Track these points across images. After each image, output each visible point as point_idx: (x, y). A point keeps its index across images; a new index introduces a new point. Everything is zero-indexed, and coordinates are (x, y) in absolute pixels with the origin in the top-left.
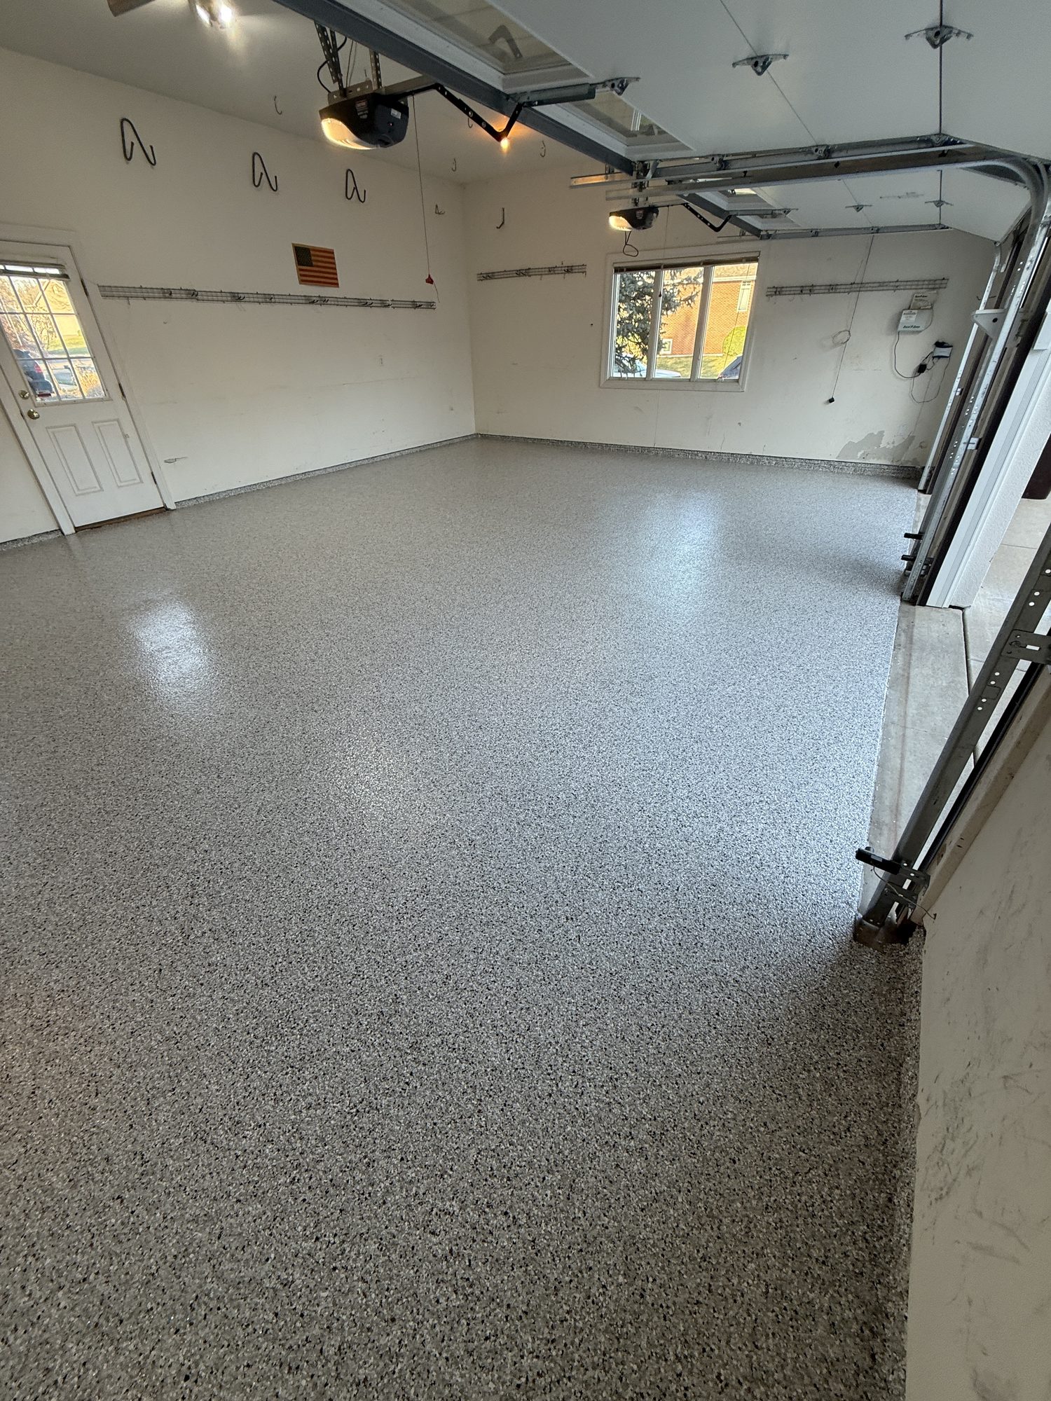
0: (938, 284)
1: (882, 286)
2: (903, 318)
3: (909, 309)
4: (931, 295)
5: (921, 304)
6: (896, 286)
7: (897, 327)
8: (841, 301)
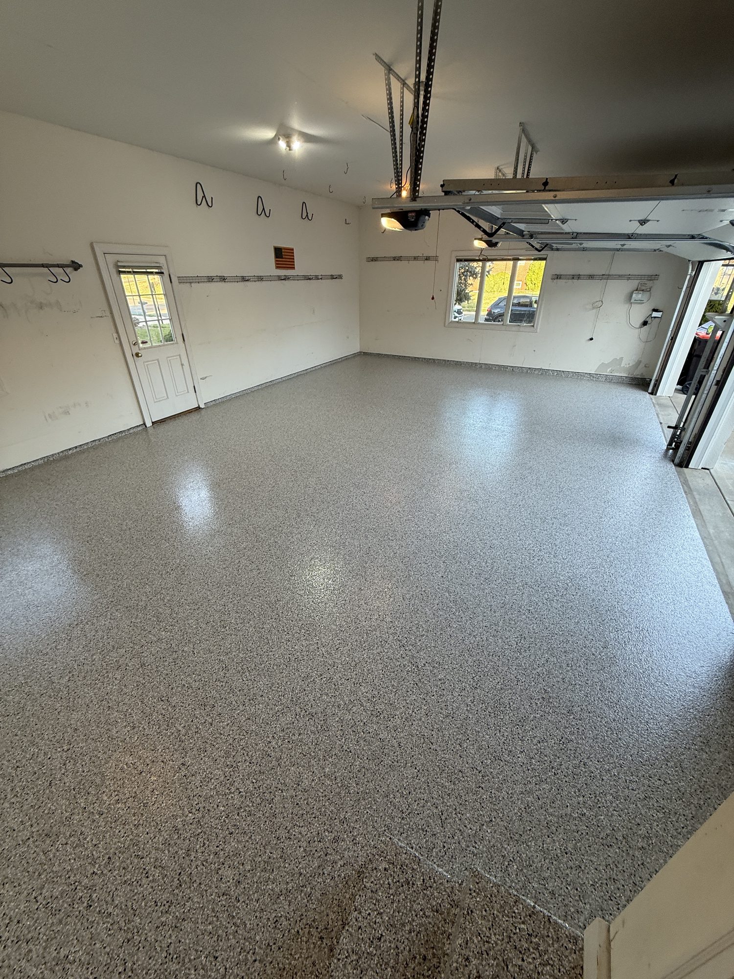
0: (653, 278)
1: (620, 277)
2: (634, 295)
3: (637, 290)
4: (649, 284)
5: (643, 288)
6: (629, 277)
7: (630, 300)
8: (597, 284)
